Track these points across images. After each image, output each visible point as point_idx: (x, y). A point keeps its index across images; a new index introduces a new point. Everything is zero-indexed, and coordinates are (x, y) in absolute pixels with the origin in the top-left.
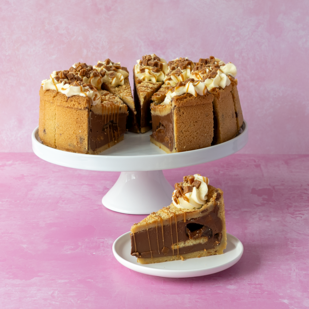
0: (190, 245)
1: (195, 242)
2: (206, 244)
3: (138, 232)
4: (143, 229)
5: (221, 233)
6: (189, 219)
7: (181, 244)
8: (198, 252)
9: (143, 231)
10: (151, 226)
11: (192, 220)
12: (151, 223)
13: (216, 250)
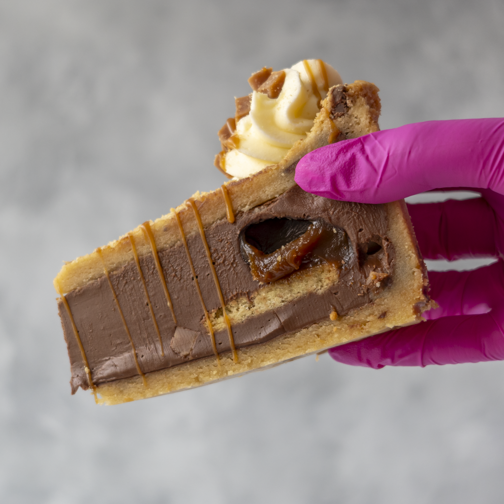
0: (270, 308)
1: (291, 291)
2: (332, 292)
3: (75, 289)
4: (90, 276)
5: (387, 240)
6: (247, 208)
7: (238, 310)
8: (310, 329)
9: (92, 279)
10: (116, 259)
11: (257, 210)
12: (114, 249)
13: (383, 308)
